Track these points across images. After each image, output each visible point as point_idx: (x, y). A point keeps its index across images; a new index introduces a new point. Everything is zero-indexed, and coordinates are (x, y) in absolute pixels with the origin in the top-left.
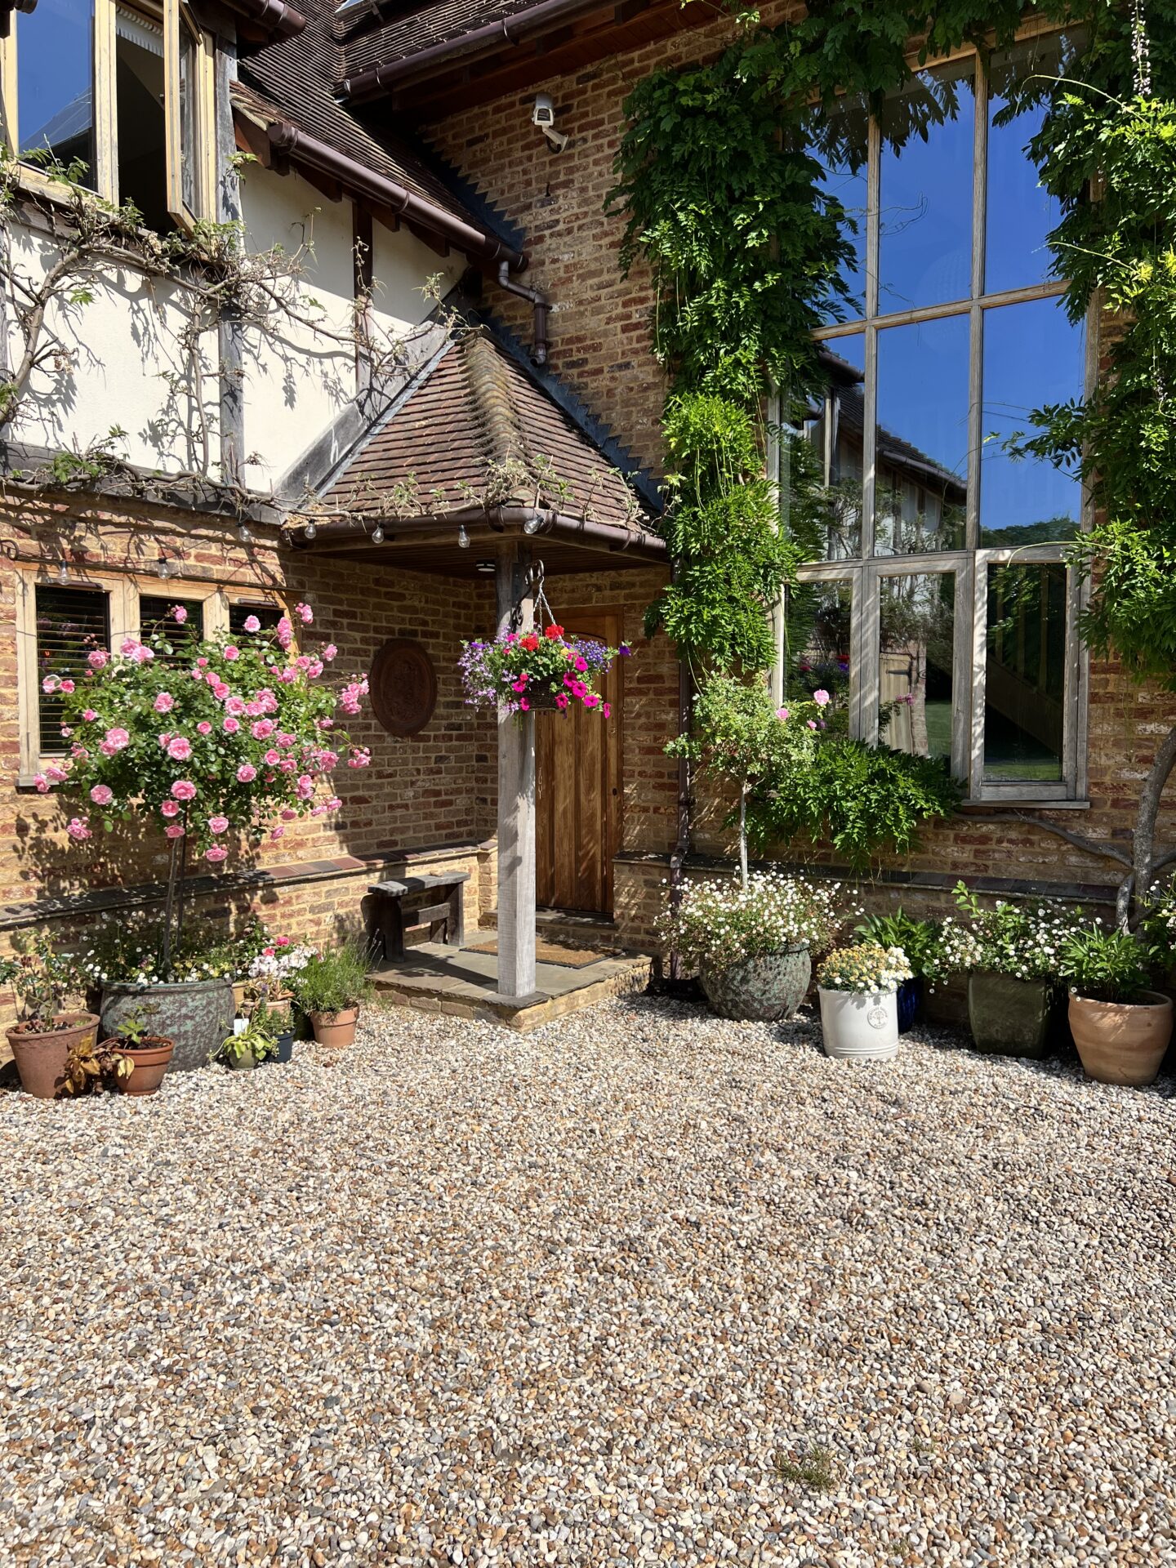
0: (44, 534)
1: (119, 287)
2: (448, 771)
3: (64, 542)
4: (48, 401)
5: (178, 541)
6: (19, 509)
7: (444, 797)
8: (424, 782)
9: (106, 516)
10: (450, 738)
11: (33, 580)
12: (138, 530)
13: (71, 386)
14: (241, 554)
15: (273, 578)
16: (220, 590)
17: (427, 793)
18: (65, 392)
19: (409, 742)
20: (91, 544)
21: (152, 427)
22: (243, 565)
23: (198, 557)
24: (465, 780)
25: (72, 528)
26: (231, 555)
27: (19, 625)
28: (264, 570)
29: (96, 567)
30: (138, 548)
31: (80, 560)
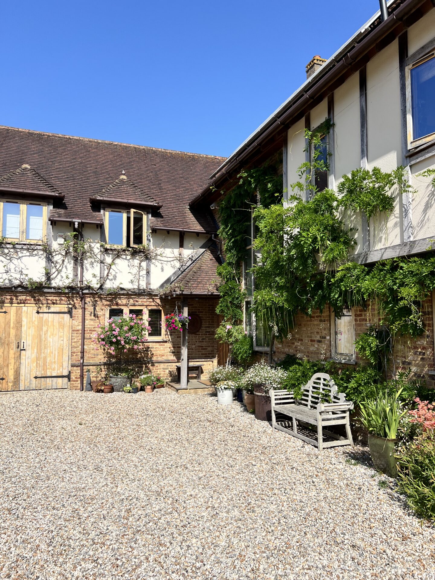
0: (111, 301)
1: (126, 259)
2: (205, 342)
3: (114, 302)
4: (112, 280)
5: (137, 299)
6: (106, 297)
7: (204, 348)
8: (198, 344)
9: (122, 297)
10: (206, 334)
11: (109, 308)
12: (129, 298)
13: (116, 277)
14: (151, 300)
15: (158, 304)
16: (146, 307)
17: (199, 346)
18: (115, 278)
19: (194, 335)
20: (119, 302)
21: (131, 280)
22: (151, 302)
23: (141, 302)
24: (211, 344)
25: (116, 299)
26: (149, 300)
27: (106, 316)
28: (156, 302)
29: (120, 305)
30: (129, 301)
31: (117, 304)
